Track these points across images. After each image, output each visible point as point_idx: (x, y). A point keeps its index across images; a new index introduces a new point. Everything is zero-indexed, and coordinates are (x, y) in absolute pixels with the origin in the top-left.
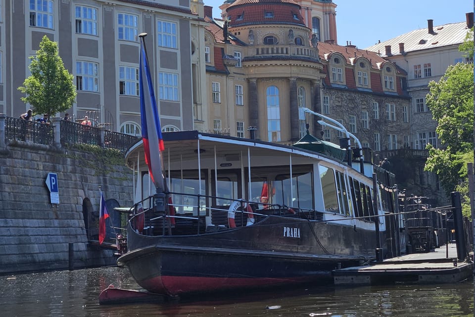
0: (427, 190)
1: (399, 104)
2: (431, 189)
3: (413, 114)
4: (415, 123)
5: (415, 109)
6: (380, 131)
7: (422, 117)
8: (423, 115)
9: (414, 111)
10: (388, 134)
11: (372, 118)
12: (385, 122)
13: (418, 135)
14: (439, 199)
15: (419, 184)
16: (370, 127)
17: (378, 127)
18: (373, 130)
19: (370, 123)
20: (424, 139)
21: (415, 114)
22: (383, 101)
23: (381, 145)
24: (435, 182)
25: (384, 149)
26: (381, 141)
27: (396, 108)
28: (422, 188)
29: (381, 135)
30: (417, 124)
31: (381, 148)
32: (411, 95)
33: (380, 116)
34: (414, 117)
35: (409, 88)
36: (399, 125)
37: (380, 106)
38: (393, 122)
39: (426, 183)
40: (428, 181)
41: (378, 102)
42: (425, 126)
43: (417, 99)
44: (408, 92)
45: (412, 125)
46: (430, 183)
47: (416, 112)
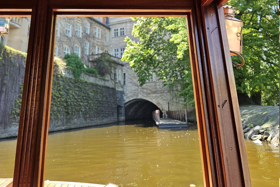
0: (118, 84)
1: (104, 30)
2: (120, 84)
3: (111, 38)
4: (112, 43)
5: (113, 35)
6: (89, 41)
7: (117, 39)
8: (118, 38)
9: (112, 36)
10: (95, 45)
11: (84, 31)
12: (94, 37)
13: (114, 50)
14: (125, 90)
15: (113, 79)
16: (82, 36)
17: (88, 39)
18: (84, 39)
19: (82, 34)
20: (118, 53)
21: (113, 38)
22: (93, 23)
23: (89, 51)
24: (123, 79)
25: (91, 54)
26: (90, 49)
27: (101, 31)
28: (115, 82)
29: (90, 44)
30: (114, 44)
31: (89, 53)
32: (111, 27)
33: (90, 32)
34: (112, 40)
35: (110, 23)
36: (102, 42)
37: (91, 26)
38: (99, 39)
39: (118, 79)
40: (119, 78)
41: (90, 23)
42: (119, 45)
43: (115, 29)
44: (109, 25)
45: (110, 45)
46: (120, 80)
47: (113, 36)
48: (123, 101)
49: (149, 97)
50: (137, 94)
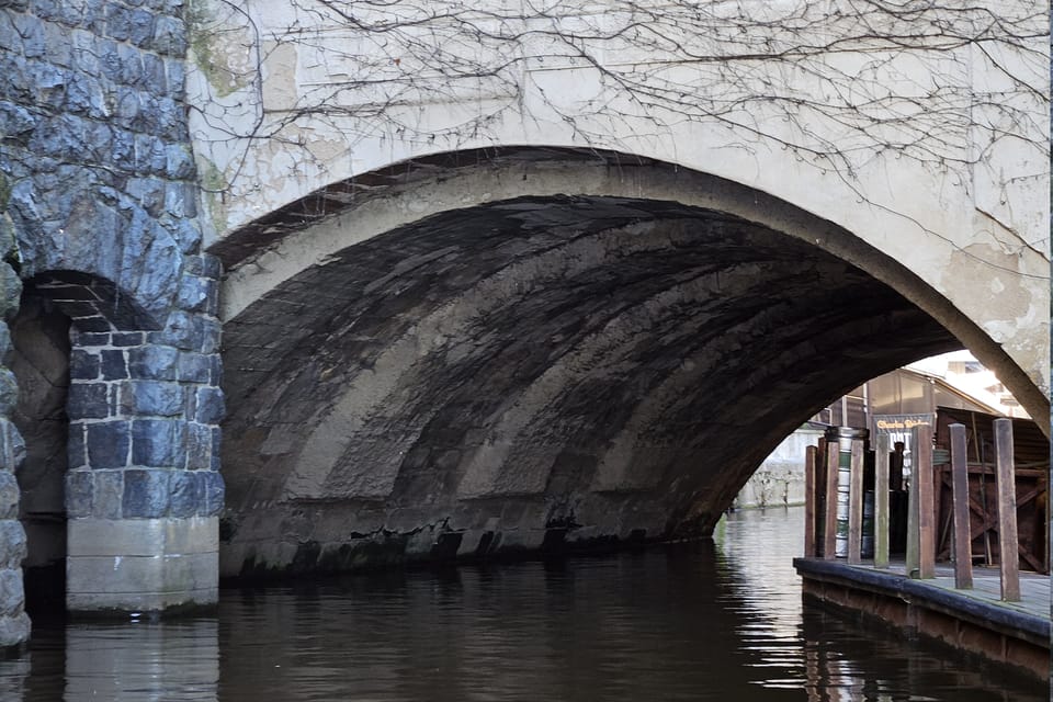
48: (174, 200)
49: (771, 120)
50: (486, 56)
